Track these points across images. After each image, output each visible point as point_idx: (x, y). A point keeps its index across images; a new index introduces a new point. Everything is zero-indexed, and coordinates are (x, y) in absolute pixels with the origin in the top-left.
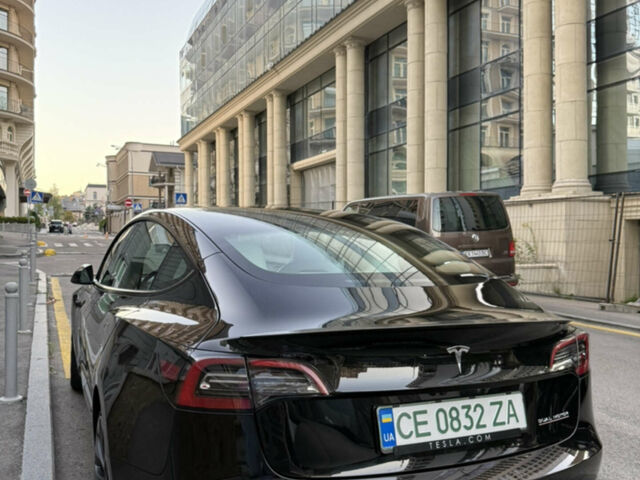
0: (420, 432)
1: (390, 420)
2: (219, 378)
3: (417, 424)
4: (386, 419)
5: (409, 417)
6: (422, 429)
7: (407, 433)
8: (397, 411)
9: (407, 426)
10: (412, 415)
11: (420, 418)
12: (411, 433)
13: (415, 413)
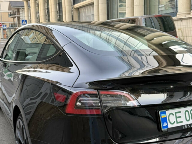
0: (178, 121)
1: (165, 117)
2: (85, 100)
3: (177, 118)
4: (163, 116)
5: (173, 115)
6: (179, 120)
7: (172, 122)
8: (168, 112)
9: (172, 119)
10: (174, 114)
11: (178, 115)
12: (175, 122)
13: (176, 113)
